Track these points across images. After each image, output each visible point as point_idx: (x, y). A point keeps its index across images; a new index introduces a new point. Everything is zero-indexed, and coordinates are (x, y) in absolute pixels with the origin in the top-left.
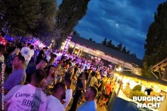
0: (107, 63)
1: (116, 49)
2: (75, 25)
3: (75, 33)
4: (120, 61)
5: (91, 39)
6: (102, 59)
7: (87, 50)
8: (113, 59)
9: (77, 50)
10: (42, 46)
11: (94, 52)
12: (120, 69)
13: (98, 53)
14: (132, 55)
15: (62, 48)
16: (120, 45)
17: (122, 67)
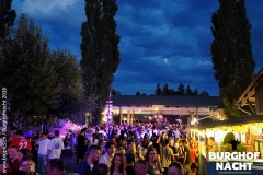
0: (172, 119)
1: (178, 93)
2: (110, 81)
3: (114, 93)
4: (191, 109)
5: (138, 94)
6: (165, 116)
7: (139, 111)
8: (180, 109)
9: (125, 115)
10: (76, 128)
11: (150, 109)
12: (194, 121)
13: (156, 109)
14: (202, 95)
15: (105, 120)
16: (181, 87)
17: (195, 116)
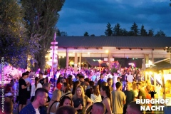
0: (124, 62)
1: (131, 34)
2: (54, 21)
3: (59, 34)
4: (145, 51)
5: (86, 34)
6: (116, 59)
7: (88, 53)
8: (133, 51)
9: (72, 59)
10: (16, 72)
11: (100, 51)
12: (150, 63)
13: (107, 51)
14: (158, 35)
15: (49, 63)
16: (135, 27)
17: (151, 59)
